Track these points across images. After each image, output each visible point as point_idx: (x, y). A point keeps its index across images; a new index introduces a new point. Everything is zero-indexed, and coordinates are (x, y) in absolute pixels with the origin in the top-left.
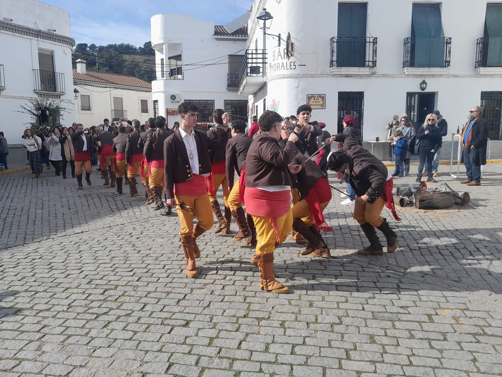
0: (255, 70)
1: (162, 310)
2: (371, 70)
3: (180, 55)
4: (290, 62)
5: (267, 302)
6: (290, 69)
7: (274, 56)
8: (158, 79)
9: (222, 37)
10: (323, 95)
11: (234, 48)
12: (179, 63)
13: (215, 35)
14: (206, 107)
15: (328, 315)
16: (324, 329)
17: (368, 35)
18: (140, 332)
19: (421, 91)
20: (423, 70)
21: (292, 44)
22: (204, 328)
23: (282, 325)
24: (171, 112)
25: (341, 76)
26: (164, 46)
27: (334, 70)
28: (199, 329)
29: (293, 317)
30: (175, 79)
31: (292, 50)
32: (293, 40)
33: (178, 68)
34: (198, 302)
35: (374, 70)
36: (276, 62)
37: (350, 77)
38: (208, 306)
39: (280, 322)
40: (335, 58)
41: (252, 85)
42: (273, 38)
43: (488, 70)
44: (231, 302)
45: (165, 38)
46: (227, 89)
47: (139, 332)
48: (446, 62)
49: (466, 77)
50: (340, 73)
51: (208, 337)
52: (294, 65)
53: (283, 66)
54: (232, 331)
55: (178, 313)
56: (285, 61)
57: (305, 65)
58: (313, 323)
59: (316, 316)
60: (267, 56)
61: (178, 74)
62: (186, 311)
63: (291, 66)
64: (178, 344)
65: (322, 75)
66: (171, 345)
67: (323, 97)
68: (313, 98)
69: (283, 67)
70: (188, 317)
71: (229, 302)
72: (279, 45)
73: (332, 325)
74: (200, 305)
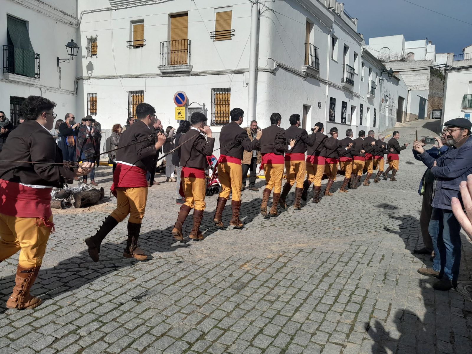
43: (15, 77)
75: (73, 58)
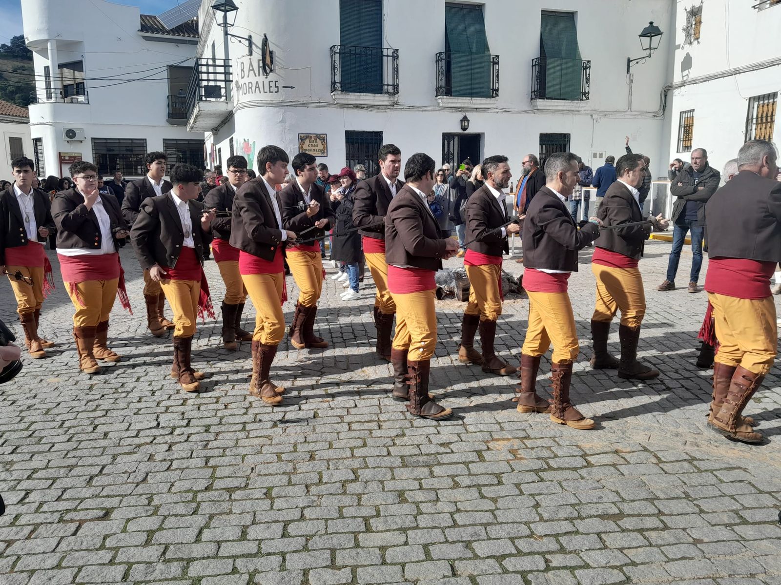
0: (213, 92)
1: (59, 497)
2: (392, 99)
3: (81, 62)
4: (270, 82)
5: (243, 461)
6: (270, 92)
7: (242, 70)
8: (40, 101)
9: (154, 35)
10: (323, 136)
11: (178, 55)
12: (79, 75)
13: (142, 30)
14: (132, 150)
15: (337, 469)
16: (332, 491)
17: (385, 45)
18: (19, 540)
19: (460, 131)
20: (464, 101)
21: (271, 53)
22: (136, 518)
23: (268, 494)
24: (67, 158)
25: (349, 106)
26: (49, 45)
27: (337, 96)
28: (128, 520)
29: (285, 478)
30: (72, 102)
31: (272, 62)
32: (272, 47)
33: (77, 84)
34: (126, 475)
35: (396, 99)
36: (246, 80)
37: (362, 108)
38: (145, 480)
39: (264, 491)
40: (338, 79)
41: (210, 115)
42: (240, 41)
43: (548, 104)
44: (183, 470)
45: (49, 30)
46: (167, 121)
47: (16, 540)
48: (493, 90)
49: (520, 113)
50: (346, 102)
51: (144, 531)
52: (276, 87)
53: (259, 87)
54: (185, 515)
55: (90, 498)
56: (261, 79)
57: (292, 88)
58: (316, 484)
59: (320, 473)
60: (231, 70)
61: (78, 94)
62: (104, 493)
63: (270, 87)
64: (91, 550)
65: (320, 104)
66: (77, 554)
67: (322, 138)
68: (308, 140)
69: (257, 89)
70: (108, 503)
71: (180, 469)
72: (251, 54)
73: (344, 483)
74: (129, 480)
75: (650, 54)
